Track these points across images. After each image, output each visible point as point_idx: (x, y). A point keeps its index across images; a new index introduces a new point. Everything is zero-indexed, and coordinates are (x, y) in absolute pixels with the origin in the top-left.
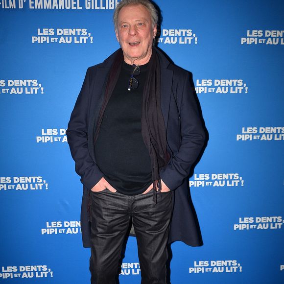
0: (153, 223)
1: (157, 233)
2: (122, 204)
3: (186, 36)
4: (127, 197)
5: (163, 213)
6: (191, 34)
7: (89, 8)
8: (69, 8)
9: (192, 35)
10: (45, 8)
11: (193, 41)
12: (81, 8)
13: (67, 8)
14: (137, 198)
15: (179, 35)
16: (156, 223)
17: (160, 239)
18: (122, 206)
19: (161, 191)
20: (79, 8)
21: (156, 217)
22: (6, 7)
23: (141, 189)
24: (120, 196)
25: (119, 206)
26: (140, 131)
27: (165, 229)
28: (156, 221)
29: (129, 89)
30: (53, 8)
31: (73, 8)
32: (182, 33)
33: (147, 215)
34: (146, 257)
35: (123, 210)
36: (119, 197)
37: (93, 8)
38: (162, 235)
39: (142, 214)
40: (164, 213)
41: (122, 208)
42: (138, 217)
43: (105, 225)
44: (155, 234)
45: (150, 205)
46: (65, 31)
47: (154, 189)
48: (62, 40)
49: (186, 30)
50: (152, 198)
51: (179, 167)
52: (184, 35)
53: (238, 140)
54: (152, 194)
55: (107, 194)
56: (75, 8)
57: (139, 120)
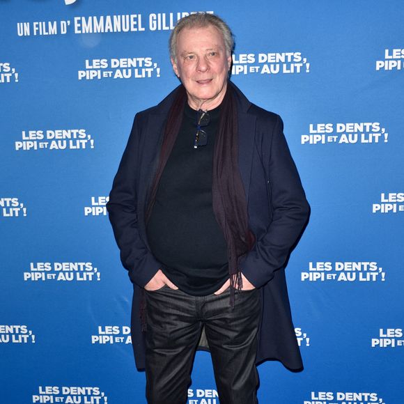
0: (232, 334)
1: (238, 348)
2: (187, 307)
3: (292, 62)
4: (193, 298)
5: (246, 319)
6: (300, 59)
7: (155, 29)
8: (127, 30)
9: (302, 59)
10: (95, 31)
11: (303, 68)
12: (143, 29)
13: (124, 30)
14: (208, 299)
15: (283, 60)
16: (236, 334)
17: (243, 356)
18: (188, 310)
19: (242, 289)
20: (141, 29)
21: (236, 326)
22: (45, 33)
23: (212, 286)
24: (185, 296)
25: (184, 310)
26: (211, 205)
27: (250, 342)
28: (237, 331)
29: (196, 147)
30: (106, 31)
31: (133, 29)
32: (286, 57)
33: (223, 323)
34: (224, 381)
35: (189, 315)
36: (183, 298)
37: (159, 28)
38: (247, 350)
39: (216, 322)
40: (248, 320)
41: (188, 313)
42: (211, 326)
43: (164, 337)
44: (235, 349)
45: (227, 308)
46: (122, 62)
47: (231, 286)
48: (118, 74)
49: (292, 54)
50: (228, 299)
51: (267, 255)
52: (289, 60)
53: (374, 211)
54: (229, 293)
55: (167, 294)
56: (136, 30)
57: (210, 190)
